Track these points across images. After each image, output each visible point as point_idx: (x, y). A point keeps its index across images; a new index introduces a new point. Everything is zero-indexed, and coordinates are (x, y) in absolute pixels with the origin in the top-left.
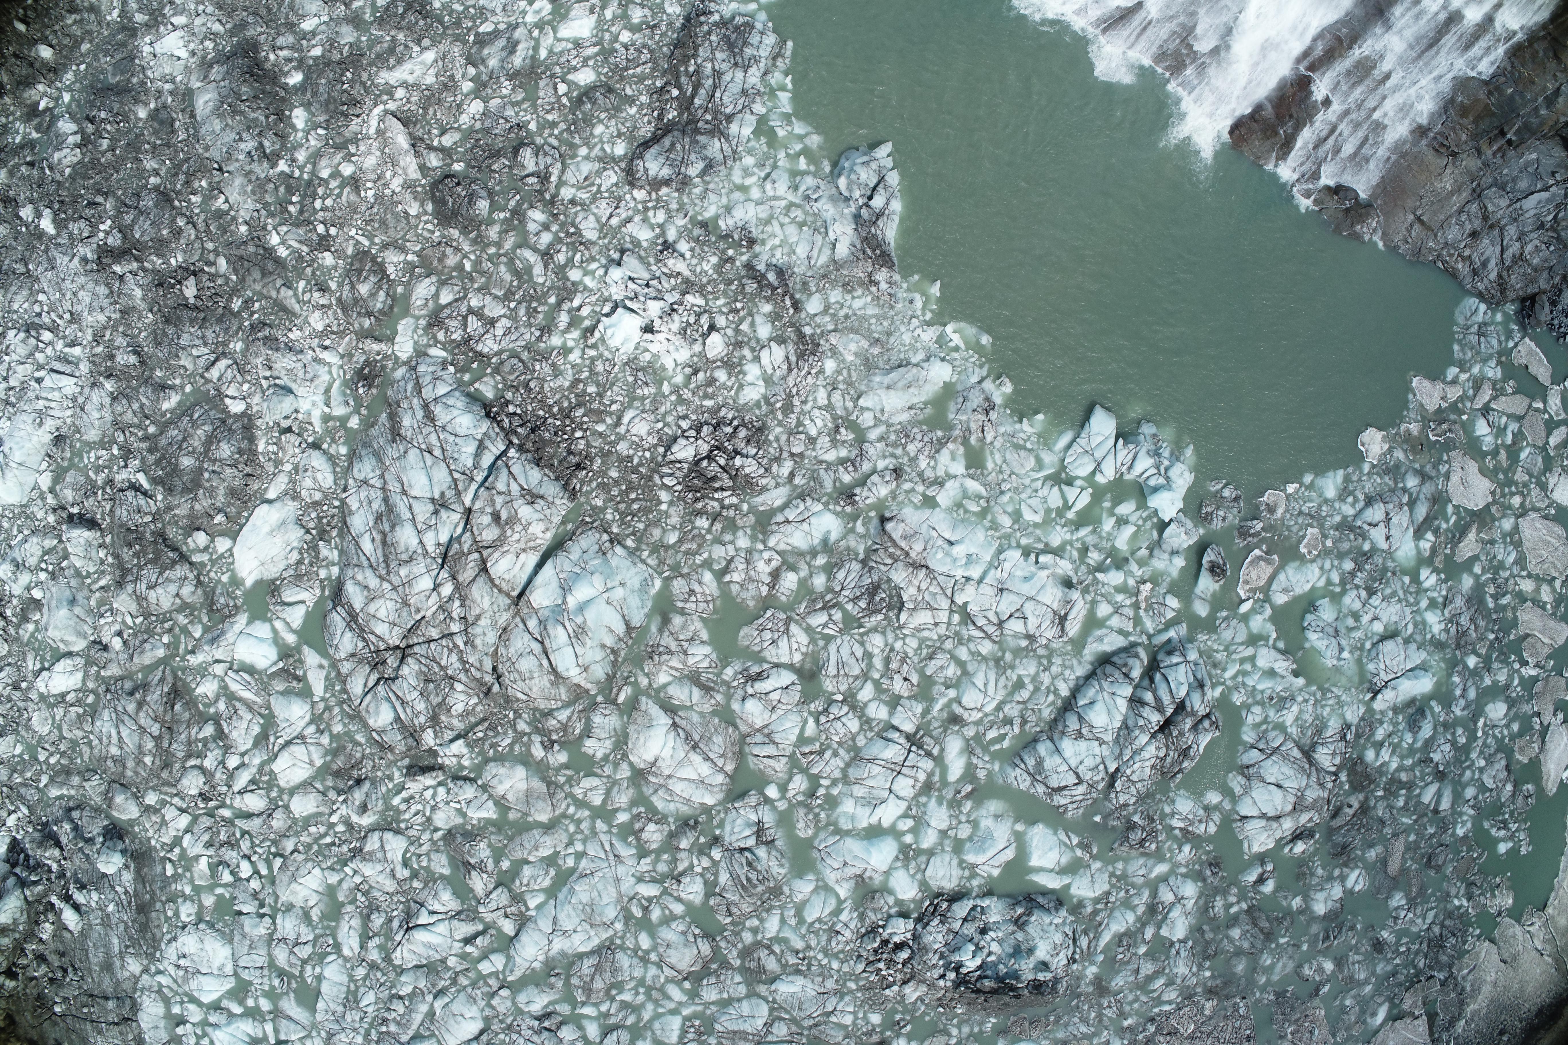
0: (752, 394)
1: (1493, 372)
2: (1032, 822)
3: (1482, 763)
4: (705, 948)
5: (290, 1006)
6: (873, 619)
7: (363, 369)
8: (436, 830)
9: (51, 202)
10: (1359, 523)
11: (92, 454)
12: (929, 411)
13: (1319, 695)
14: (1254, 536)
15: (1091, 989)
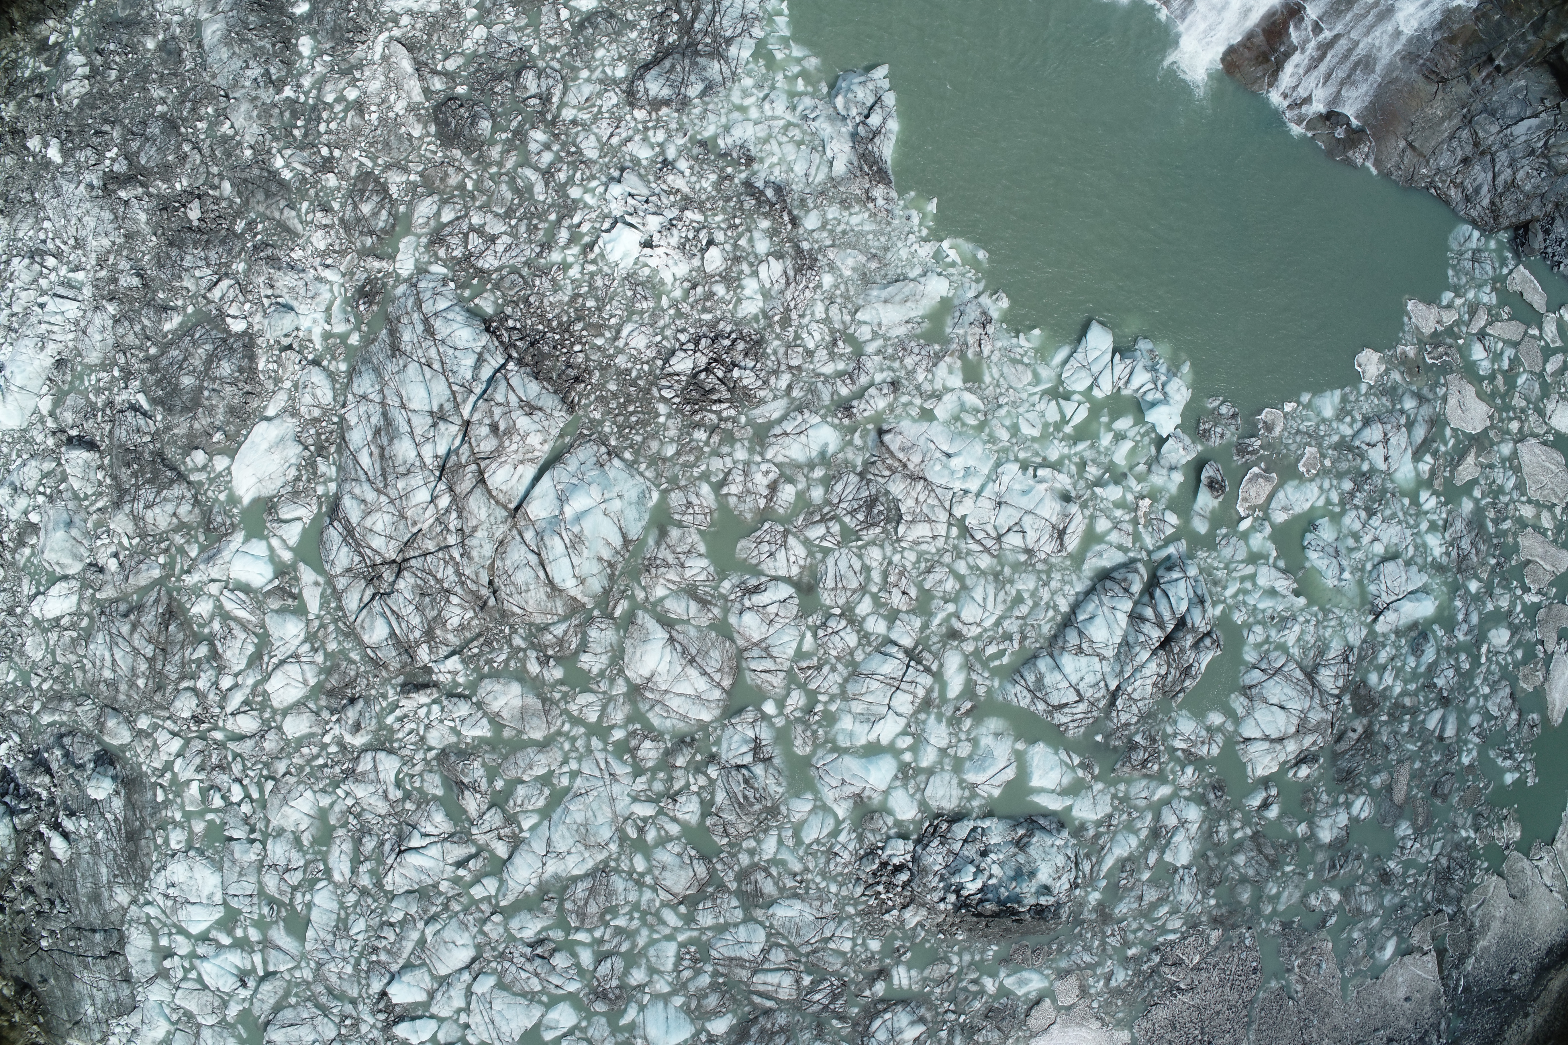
0: (750, 307)
2: (1033, 741)
3: (1487, 690)
4: (701, 870)
5: (280, 936)
7: (364, 286)
8: (430, 749)
9: (59, 132)
10: (1357, 443)
11: (93, 377)
12: (926, 325)
13: (1320, 616)
14: (1252, 453)
15: (1094, 916)
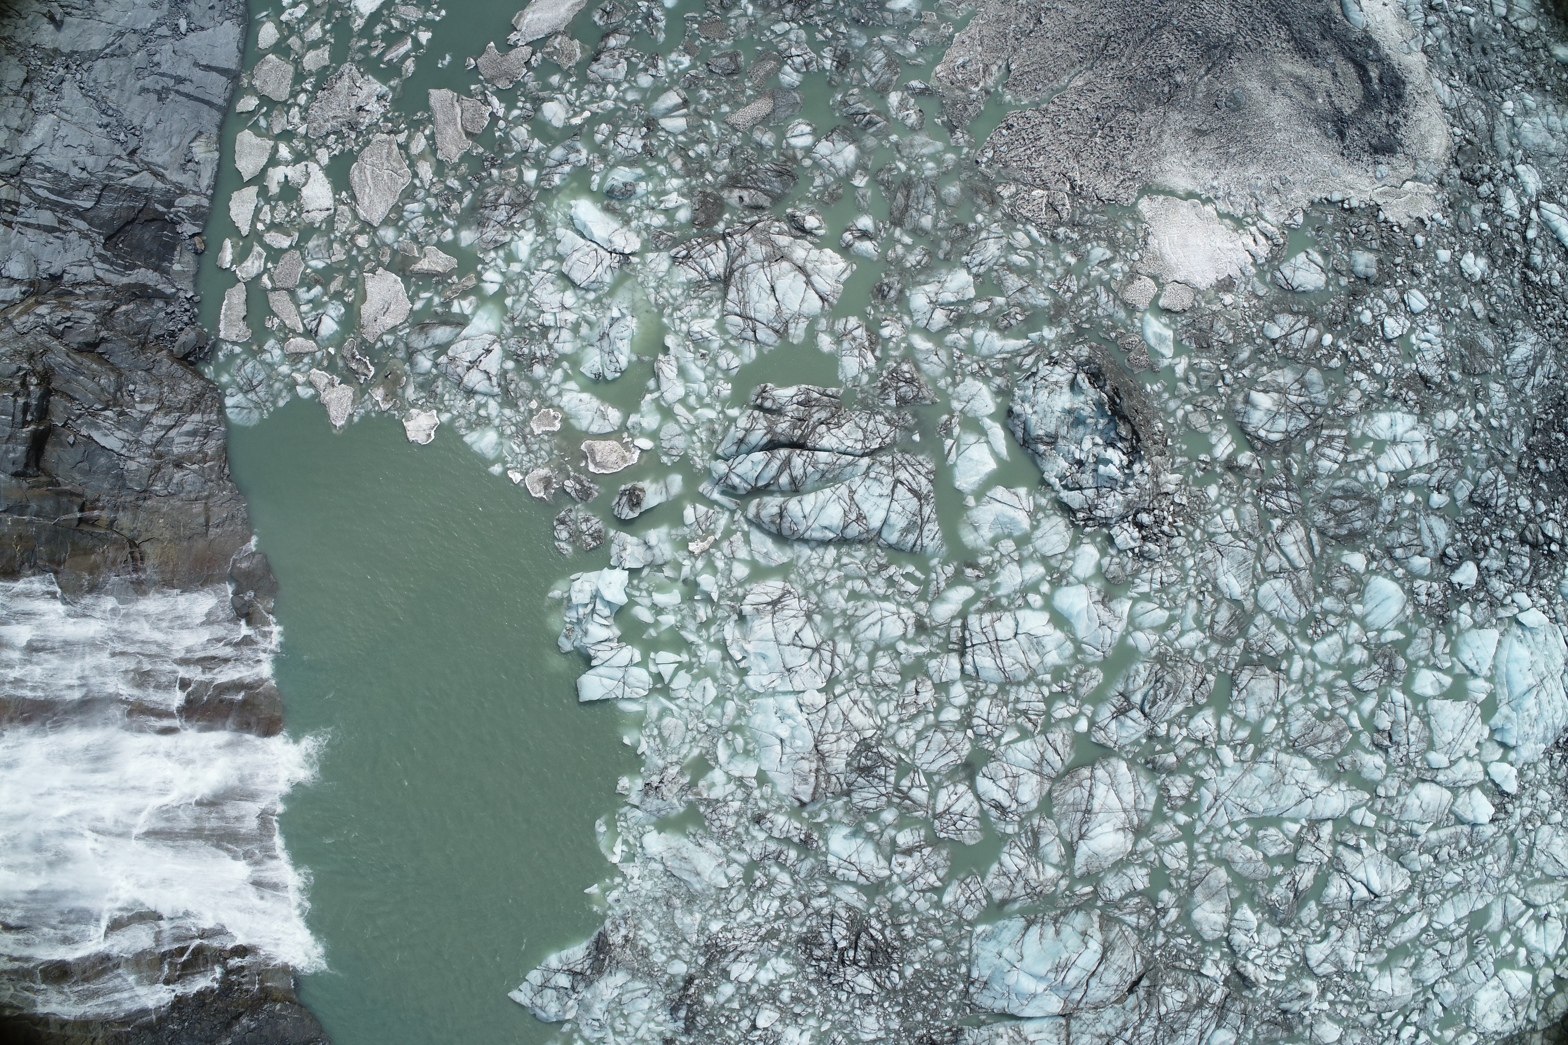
0: (783, 966)
1: (273, 351)
3: (610, 89)
4: (1244, 677)
6: (888, 754)
8: (1284, 935)
10: (497, 390)
12: (691, 829)
13: (668, 311)
14: (580, 482)
15: (1065, 320)
